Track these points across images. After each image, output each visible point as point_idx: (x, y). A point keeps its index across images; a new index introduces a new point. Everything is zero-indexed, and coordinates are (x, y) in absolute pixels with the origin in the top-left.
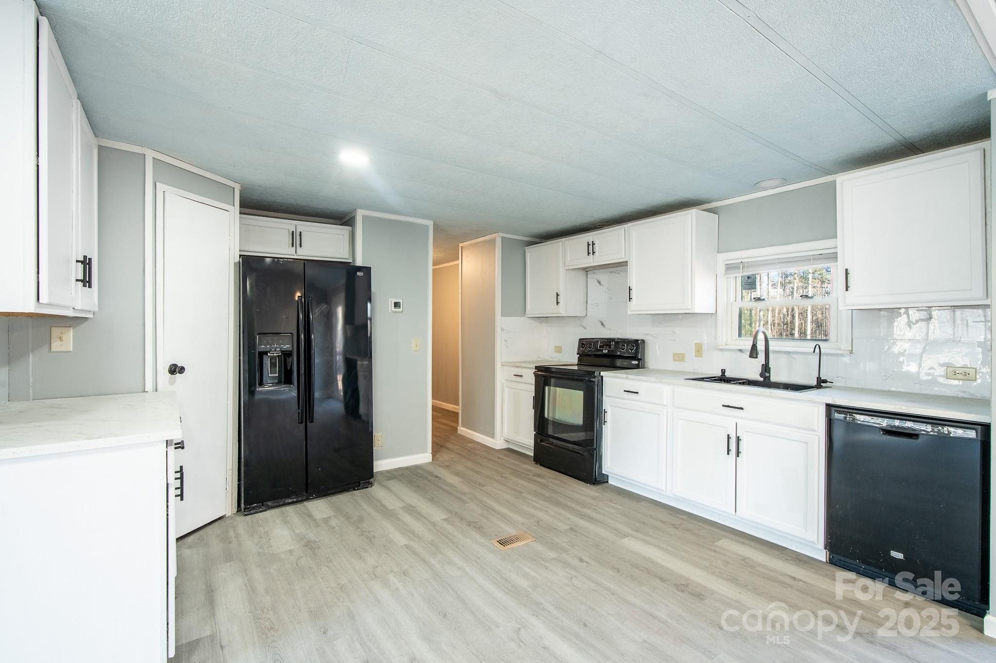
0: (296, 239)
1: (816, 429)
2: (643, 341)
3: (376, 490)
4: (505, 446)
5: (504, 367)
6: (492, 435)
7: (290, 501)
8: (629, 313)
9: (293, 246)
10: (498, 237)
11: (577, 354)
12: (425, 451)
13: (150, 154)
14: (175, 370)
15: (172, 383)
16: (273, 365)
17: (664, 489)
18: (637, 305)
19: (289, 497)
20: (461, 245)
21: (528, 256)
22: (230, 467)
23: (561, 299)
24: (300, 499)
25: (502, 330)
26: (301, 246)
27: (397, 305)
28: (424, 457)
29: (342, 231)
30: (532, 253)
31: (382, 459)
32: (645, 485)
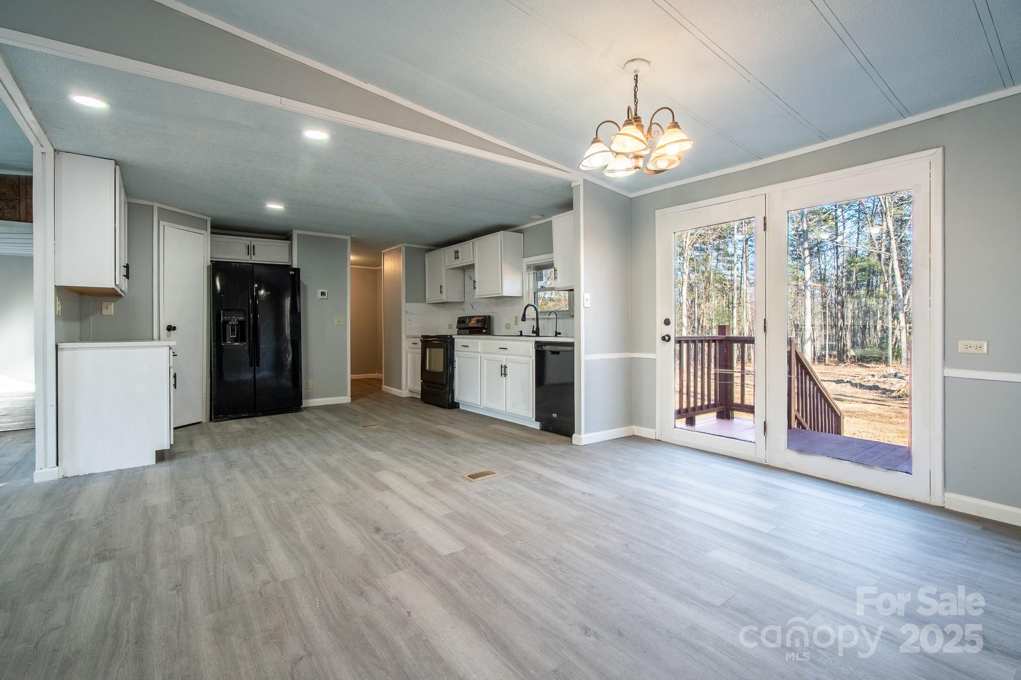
0: (251, 250)
1: (531, 355)
2: (489, 317)
3: (304, 414)
4: (409, 395)
5: (408, 339)
6: (400, 388)
7: (244, 415)
8: (476, 297)
9: (248, 254)
10: (403, 246)
11: (457, 328)
12: (346, 395)
13: (156, 205)
14: (170, 328)
15: (168, 336)
16: (233, 330)
17: (480, 404)
18: (480, 292)
19: (244, 413)
20: (383, 251)
21: (426, 259)
22: (204, 392)
23: (444, 290)
24: (251, 415)
25: (407, 312)
26: (254, 255)
27: (323, 294)
28: (346, 399)
29: (283, 244)
30: (428, 257)
31: (313, 398)
32: (473, 404)
